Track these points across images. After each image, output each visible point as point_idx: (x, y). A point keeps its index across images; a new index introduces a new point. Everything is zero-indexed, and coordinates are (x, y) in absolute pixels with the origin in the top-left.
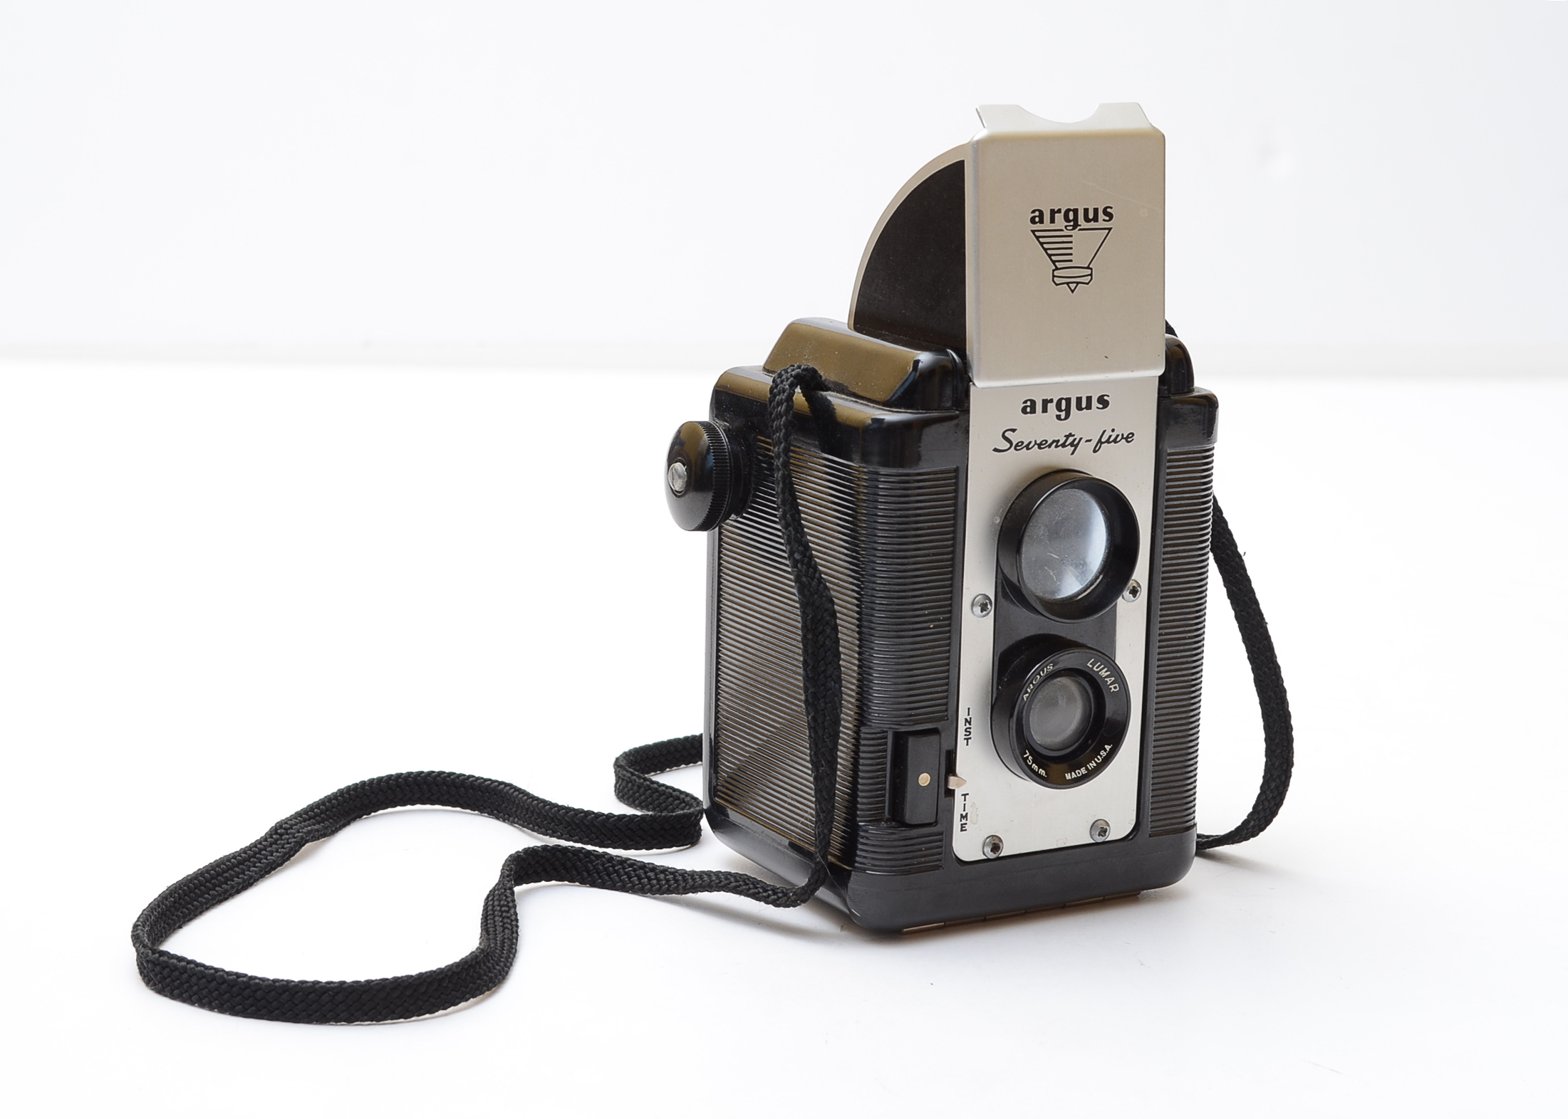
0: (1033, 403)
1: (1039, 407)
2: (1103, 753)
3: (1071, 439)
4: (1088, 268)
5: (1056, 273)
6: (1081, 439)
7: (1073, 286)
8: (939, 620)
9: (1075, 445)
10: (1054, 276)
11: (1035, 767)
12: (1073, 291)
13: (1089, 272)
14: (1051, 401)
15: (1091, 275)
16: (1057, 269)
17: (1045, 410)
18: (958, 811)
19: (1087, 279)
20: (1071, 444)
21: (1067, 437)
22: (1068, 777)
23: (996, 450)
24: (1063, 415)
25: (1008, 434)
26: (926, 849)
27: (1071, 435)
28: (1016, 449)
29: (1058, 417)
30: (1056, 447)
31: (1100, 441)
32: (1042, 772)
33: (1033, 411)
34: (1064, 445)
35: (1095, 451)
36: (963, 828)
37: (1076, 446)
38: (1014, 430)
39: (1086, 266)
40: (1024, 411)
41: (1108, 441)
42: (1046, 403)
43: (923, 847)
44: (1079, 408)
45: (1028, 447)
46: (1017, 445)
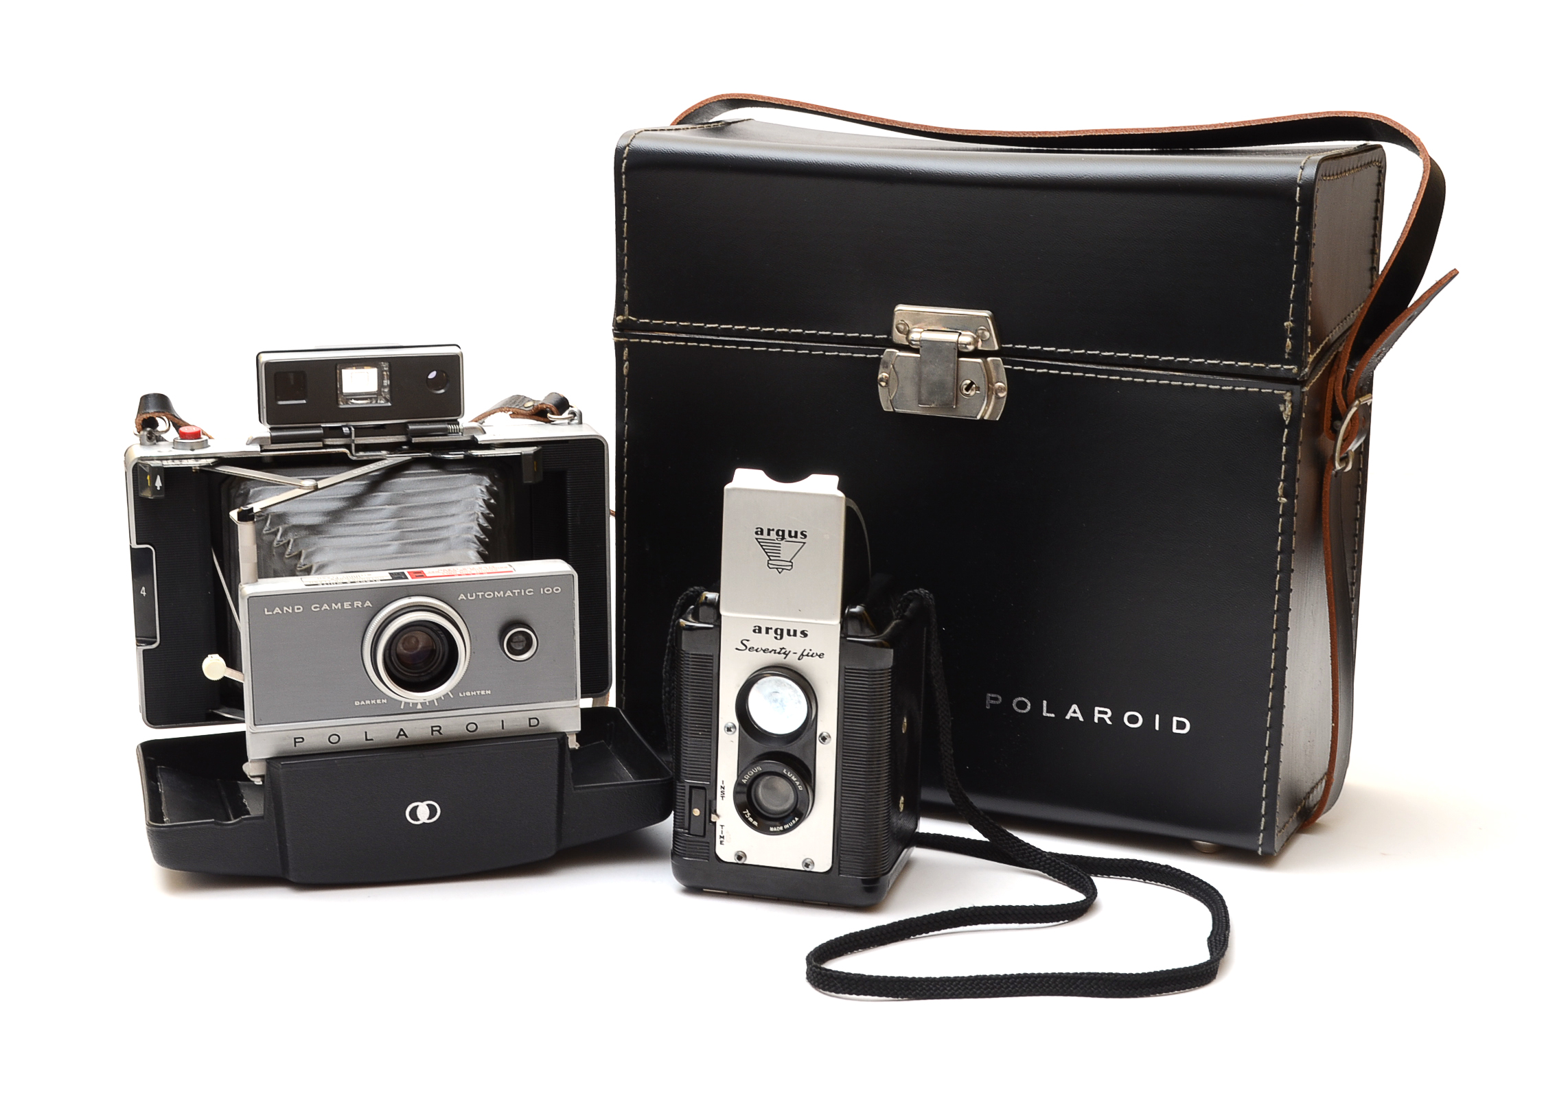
0: (760, 629)
1: (764, 630)
2: (794, 822)
3: (783, 651)
4: (790, 562)
5: (770, 562)
6: (790, 652)
7: (780, 570)
8: (705, 731)
9: (786, 654)
10: (768, 563)
11: (751, 819)
12: (780, 573)
13: (790, 564)
14: (771, 628)
15: (792, 566)
16: (771, 560)
17: (767, 632)
18: (718, 833)
19: (790, 568)
20: (784, 653)
21: (781, 649)
22: (771, 829)
23: (737, 649)
24: (779, 637)
25: (744, 642)
26: (700, 849)
27: (783, 648)
28: (749, 650)
29: (776, 638)
30: (775, 653)
31: (802, 655)
32: (755, 823)
33: (760, 632)
34: (779, 653)
35: (799, 659)
36: (721, 842)
37: (787, 655)
38: (748, 640)
39: (789, 560)
40: (754, 631)
41: (807, 655)
42: (767, 629)
43: (698, 847)
44: (789, 634)
45: (756, 650)
46: (750, 648)
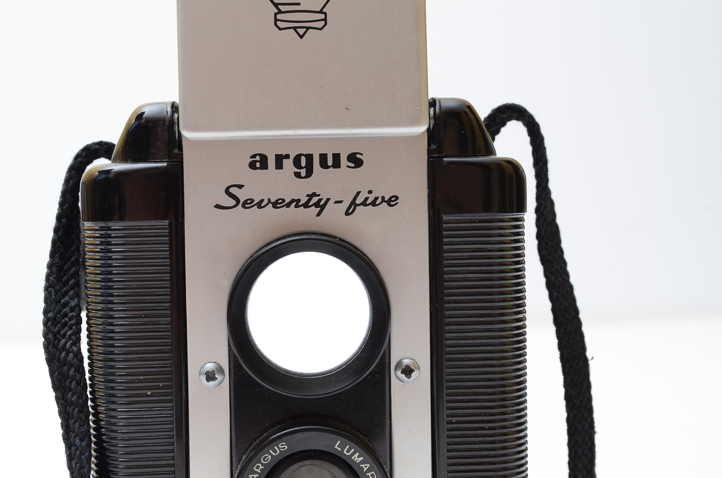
0: (264, 158)
1: (272, 162)
3: (315, 200)
4: (321, 12)
5: (279, 17)
6: (328, 200)
7: (301, 31)
8: (158, 388)
9: (321, 206)
10: (276, 20)
12: (301, 37)
13: (322, 16)
14: (287, 156)
15: (325, 20)
16: (280, 12)
17: (279, 165)
19: (321, 24)
20: (317, 205)
21: (311, 196)
23: (218, 206)
24: (303, 172)
25: (232, 190)
27: (314, 195)
28: (244, 206)
29: (298, 175)
30: (297, 206)
31: (354, 203)
33: (264, 165)
34: (306, 205)
35: (347, 213)
37: (323, 207)
38: (240, 187)
39: (319, 10)
40: (252, 166)
41: (364, 203)
42: (280, 160)
45: (259, 205)
46: (245, 203)
